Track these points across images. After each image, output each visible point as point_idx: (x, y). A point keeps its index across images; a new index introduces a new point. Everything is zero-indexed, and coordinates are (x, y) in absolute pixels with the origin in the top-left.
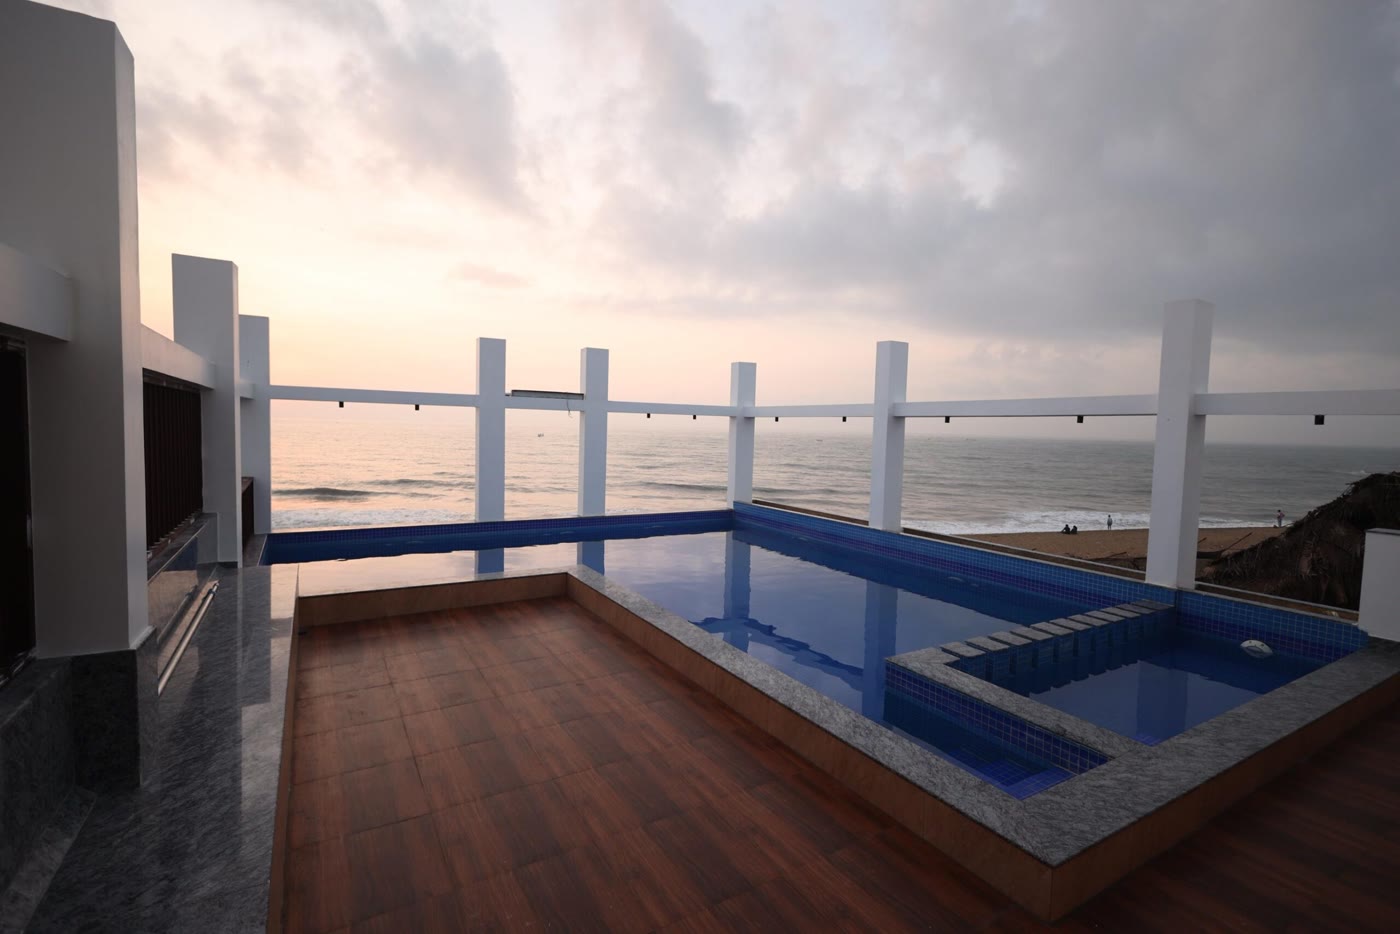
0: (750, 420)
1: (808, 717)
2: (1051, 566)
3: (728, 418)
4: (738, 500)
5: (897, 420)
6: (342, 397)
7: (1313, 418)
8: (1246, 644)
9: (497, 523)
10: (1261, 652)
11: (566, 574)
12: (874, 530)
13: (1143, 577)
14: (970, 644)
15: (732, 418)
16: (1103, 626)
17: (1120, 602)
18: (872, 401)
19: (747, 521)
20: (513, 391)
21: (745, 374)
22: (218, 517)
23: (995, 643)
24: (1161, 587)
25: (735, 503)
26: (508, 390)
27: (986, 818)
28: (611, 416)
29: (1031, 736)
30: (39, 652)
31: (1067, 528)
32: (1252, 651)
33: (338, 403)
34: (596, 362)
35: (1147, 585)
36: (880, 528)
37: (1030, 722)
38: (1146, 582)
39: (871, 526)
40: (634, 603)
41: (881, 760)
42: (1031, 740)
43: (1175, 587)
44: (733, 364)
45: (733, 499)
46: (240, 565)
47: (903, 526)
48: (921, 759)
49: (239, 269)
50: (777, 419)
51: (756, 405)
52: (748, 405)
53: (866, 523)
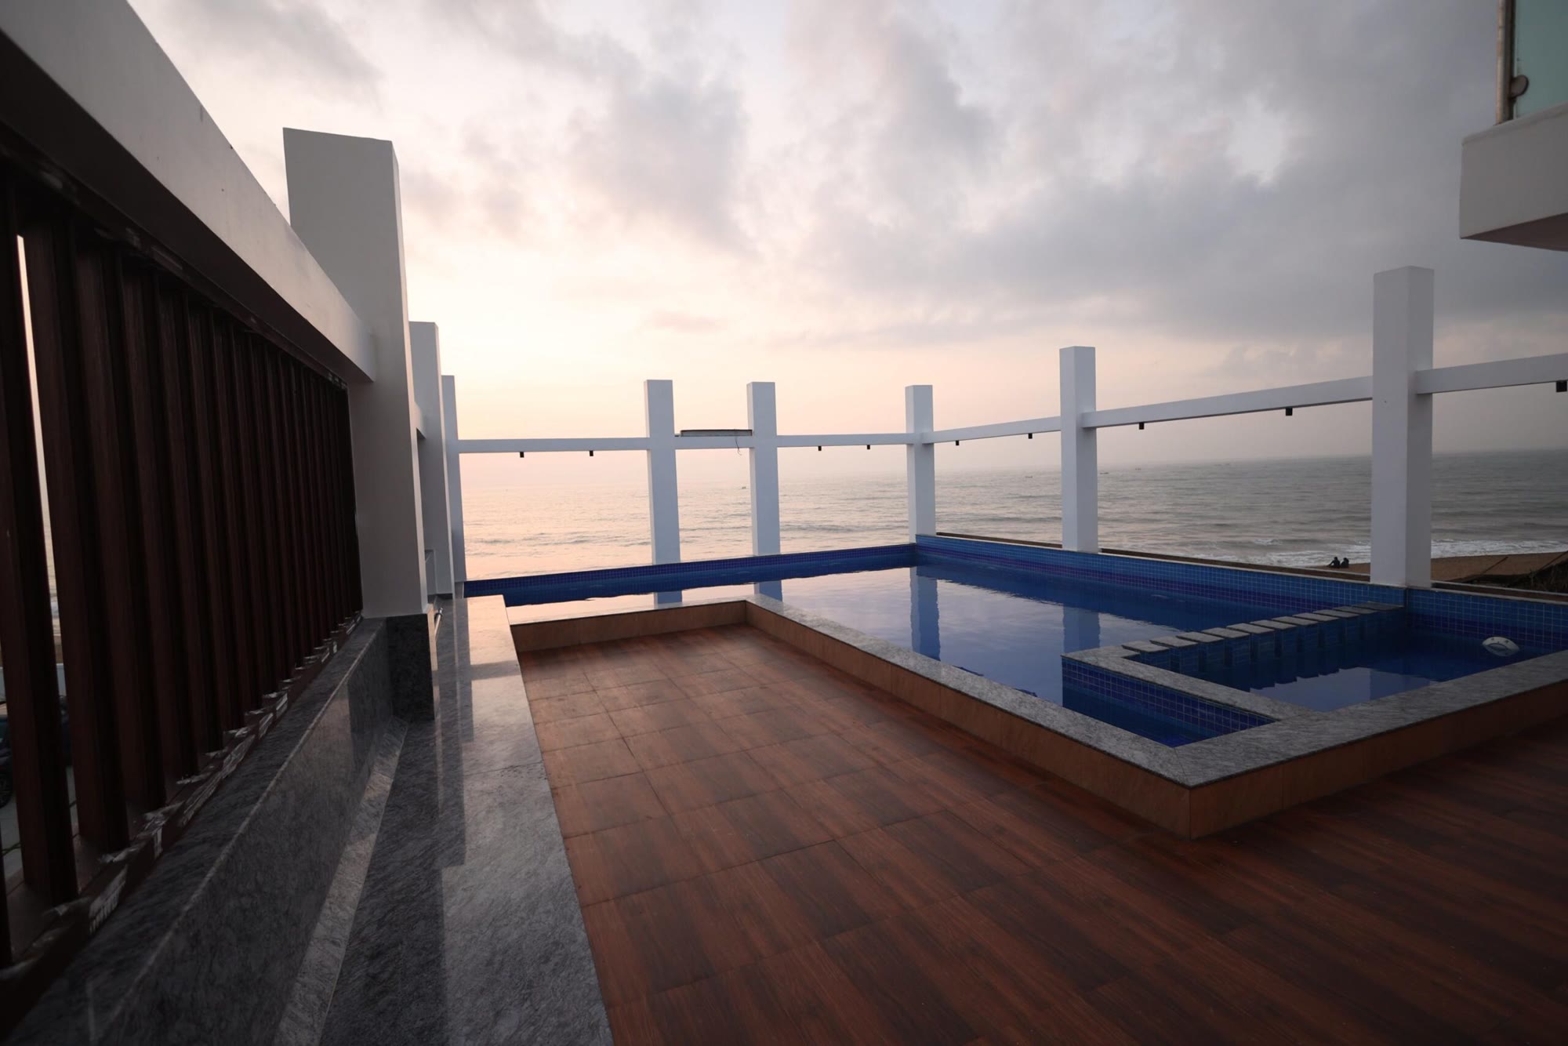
0: (929, 446)
1: (976, 696)
2: (1264, 574)
3: (905, 446)
4: (919, 533)
5: (1087, 432)
6: (521, 447)
7: (1554, 385)
8: (1488, 642)
9: (674, 565)
10: (1505, 649)
11: (745, 601)
12: (1069, 552)
13: (1368, 579)
14: (1153, 642)
15: (910, 445)
16: (1309, 626)
17: (1336, 605)
18: (1059, 414)
19: (933, 555)
20: (683, 431)
21: (921, 398)
22: (435, 553)
23: (1182, 641)
24: (1388, 587)
25: (918, 536)
26: (677, 431)
27: (1134, 758)
28: (782, 452)
29: (1203, 711)
30: (366, 613)
31: (1336, 561)
32: (1495, 649)
33: (519, 454)
34: (763, 396)
35: (1373, 586)
36: (1075, 549)
37: (1201, 697)
38: (1371, 582)
39: (1065, 548)
40: (811, 621)
41: (1042, 723)
42: (1203, 715)
43: (1405, 586)
44: (907, 389)
45: (916, 533)
46: (454, 596)
47: (1100, 547)
48: (1081, 722)
49: (440, 329)
50: (957, 443)
51: (935, 430)
52: (926, 430)
53: (1060, 546)
